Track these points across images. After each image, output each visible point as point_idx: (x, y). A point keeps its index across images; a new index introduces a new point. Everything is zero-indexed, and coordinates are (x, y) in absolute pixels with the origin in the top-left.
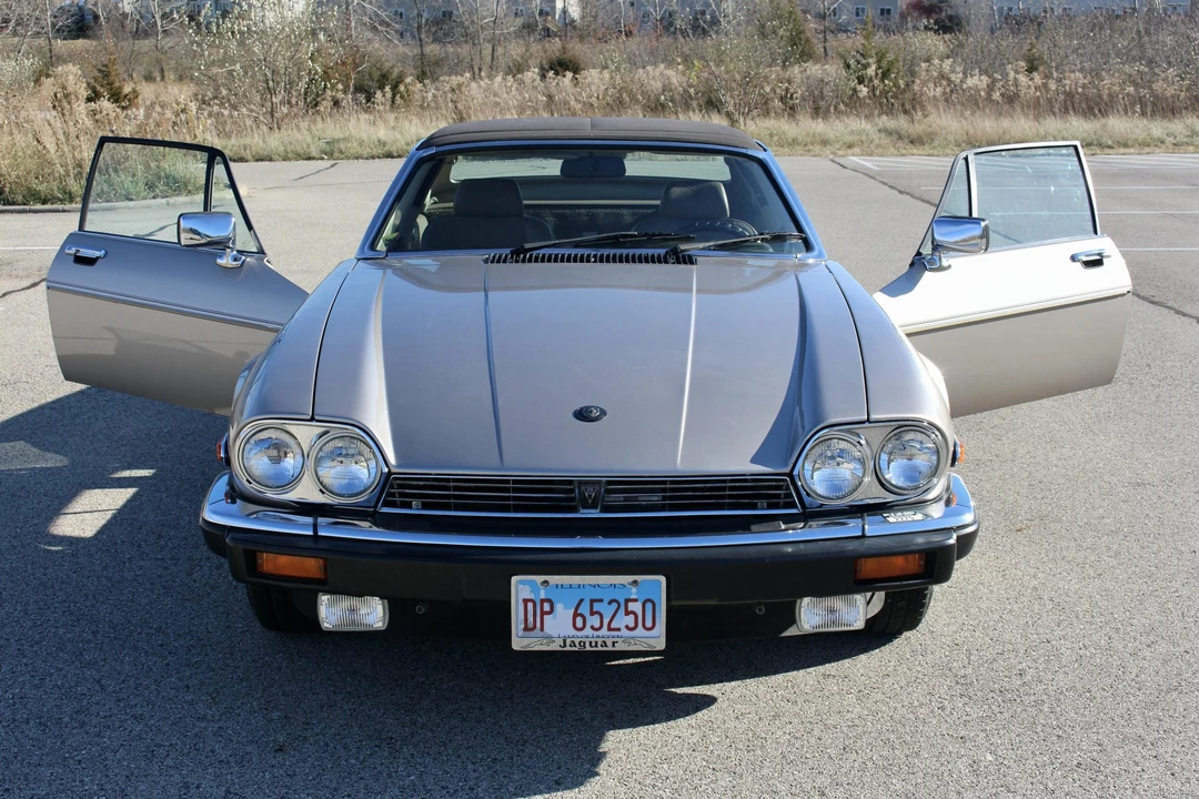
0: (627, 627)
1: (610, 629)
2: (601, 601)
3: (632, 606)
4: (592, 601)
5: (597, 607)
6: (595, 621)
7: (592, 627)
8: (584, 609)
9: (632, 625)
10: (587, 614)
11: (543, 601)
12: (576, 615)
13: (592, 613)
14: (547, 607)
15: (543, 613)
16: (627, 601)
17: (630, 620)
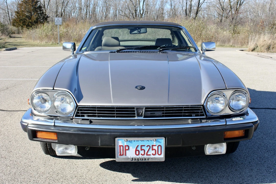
0: (153, 154)
1: (147, 155)
2: (144, 146)
3: (154, 148)
4: (141, 146)
5: (143, 148)
6: (142, 152)
7: (141, 154)
8: (139, 149)
9: (154, 153)
10: (140, 150)
11: (125, 146)
12: (136, 150)
13: (141, 150)
14: (127, 148)
15: (126, 150)
16: (153, 146)
17: (154, 152)
